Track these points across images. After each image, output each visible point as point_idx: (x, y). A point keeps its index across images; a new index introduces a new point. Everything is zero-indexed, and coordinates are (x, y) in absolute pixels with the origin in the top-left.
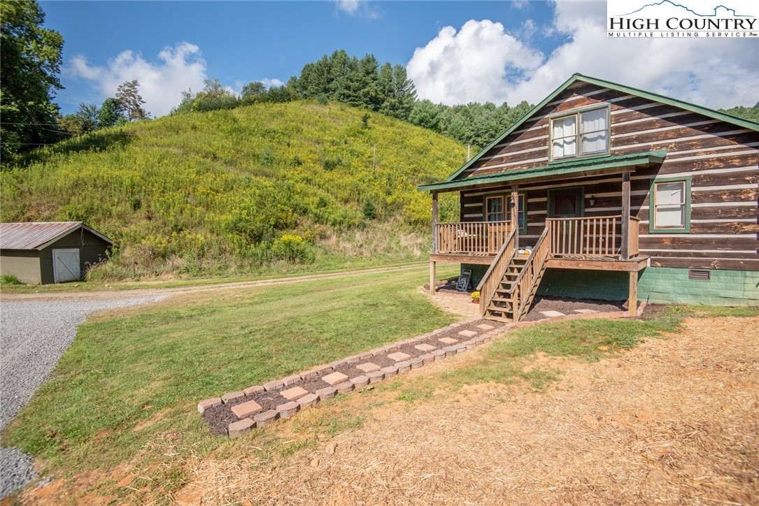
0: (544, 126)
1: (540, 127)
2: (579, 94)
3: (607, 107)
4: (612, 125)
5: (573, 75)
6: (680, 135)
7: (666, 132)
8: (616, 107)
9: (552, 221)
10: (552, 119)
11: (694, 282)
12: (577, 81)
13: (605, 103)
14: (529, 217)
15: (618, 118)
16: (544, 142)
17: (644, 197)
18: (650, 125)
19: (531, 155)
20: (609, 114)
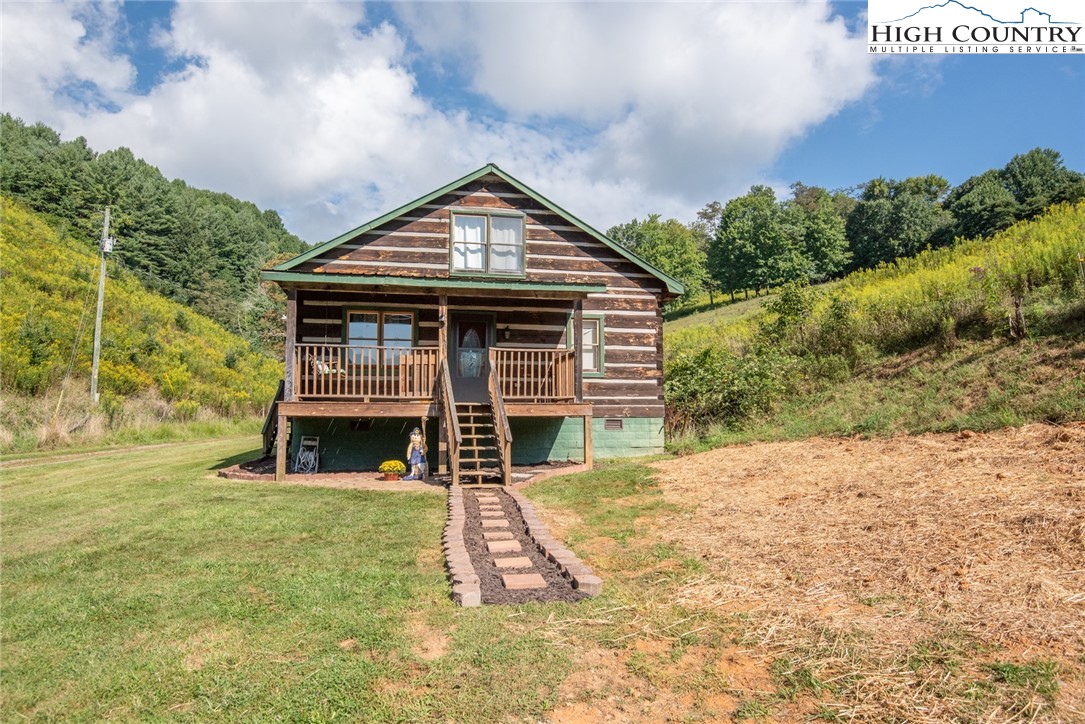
0: (443, 220)
1: (437, 220)
2: (490, 191)
3: (522, 217)
4: (527, 242)
5: (488, 165)
6: (593, 269)
7: (581, 263)
8: (532, 221)
10: (455, 213)
11: (609, 433)
12: (491, 174)
13: (520, 212)
15: (534, 234)
16: (443, 243)
17: (560, 334)
18: (564, 251)
19: (424, 257)
20: (524, 227)
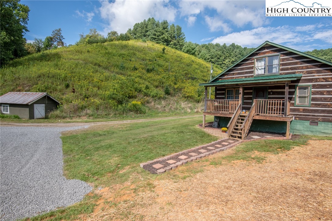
0: (252, 61)
2: (267, 49)
3: (279, 55)
4: (280, 63)
5: (266, 42)
6: (308, 68)
7: (303, 67)
8: (283, 55)
9: (256, 100)
10: (256, 58)
11: (311, 126)
12: (267, 44)
13: (278, 54)
14: (245, 98)
15: (283, 60)
16: (252, 68)
17: (294, 92)
18: (296, 63)
19: (246, 73)
20: (280, 58)
